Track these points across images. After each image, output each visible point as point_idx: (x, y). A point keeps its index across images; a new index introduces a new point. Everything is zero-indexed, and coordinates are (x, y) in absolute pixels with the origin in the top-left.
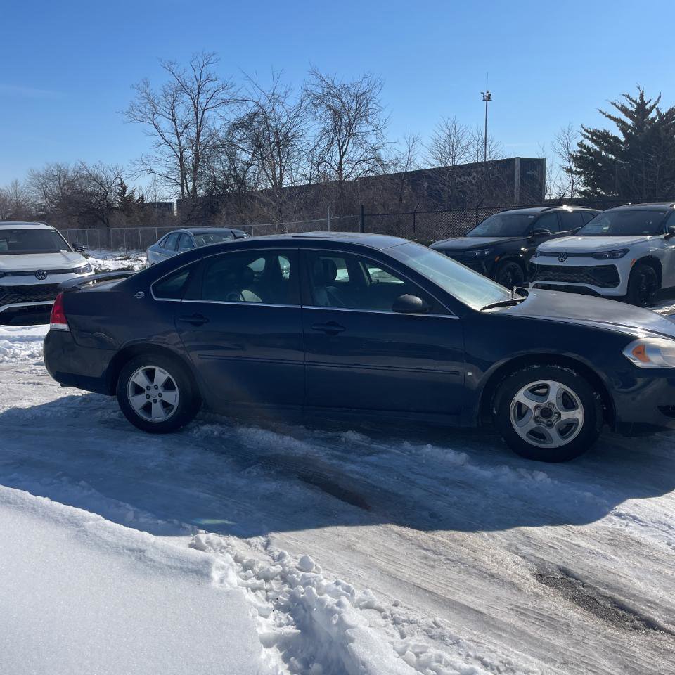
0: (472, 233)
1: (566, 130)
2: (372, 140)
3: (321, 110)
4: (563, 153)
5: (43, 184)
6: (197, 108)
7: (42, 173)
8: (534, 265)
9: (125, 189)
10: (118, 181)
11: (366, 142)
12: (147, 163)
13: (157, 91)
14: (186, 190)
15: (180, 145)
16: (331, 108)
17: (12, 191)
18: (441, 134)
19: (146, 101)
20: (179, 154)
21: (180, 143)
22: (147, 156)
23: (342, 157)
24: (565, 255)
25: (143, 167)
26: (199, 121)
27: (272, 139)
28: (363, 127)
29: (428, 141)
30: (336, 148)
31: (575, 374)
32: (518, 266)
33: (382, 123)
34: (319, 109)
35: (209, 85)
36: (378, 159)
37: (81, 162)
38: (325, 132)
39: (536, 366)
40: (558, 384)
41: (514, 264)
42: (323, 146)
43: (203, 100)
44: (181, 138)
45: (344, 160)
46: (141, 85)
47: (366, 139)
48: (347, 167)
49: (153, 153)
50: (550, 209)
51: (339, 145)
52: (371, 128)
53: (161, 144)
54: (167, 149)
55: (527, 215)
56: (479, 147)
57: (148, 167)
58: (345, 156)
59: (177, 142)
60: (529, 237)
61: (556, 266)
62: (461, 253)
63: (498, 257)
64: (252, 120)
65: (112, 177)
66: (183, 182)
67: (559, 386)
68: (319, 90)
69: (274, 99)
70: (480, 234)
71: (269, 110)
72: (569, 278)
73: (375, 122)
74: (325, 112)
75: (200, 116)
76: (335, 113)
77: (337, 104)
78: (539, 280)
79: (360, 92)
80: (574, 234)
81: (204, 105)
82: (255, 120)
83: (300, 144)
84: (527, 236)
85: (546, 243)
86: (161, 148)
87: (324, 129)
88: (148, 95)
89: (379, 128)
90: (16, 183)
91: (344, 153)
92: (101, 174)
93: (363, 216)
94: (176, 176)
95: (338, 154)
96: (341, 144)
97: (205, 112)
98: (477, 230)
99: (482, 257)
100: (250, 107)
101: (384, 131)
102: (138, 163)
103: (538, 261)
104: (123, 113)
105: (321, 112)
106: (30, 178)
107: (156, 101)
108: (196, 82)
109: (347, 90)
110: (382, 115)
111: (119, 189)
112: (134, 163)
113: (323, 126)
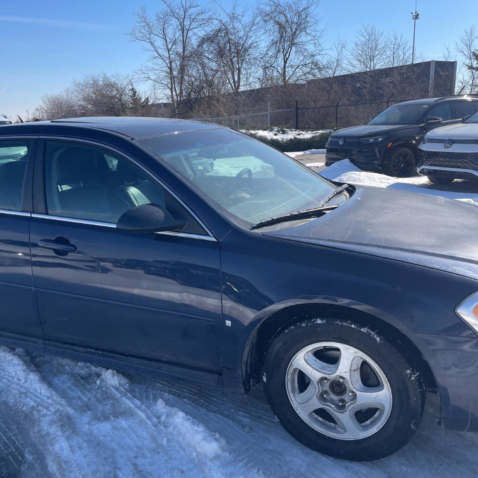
0: (372, 122)
1: (469, 31)
2: (311, 48)
3: (271, 25)
4: (466, 52)
5: (82, 90)
6: (183, 29)
7: (82, 82)
8: (422, 151)
9: (135, 92)
10: (131, 87)
11: (305, 50)
12: (146, 72)
13: (152, 17)
14: (174, 93)
15: (169, 58)
16: (278, 23)
17: (65, 96)
18: (363, 39)
19: (144, 24)
20: (169, 65)
21: (169, 56)
22: (146, 67)
23: (285, 63)
24: (452, 142)
25: (143, 75)
26: (185, 39)
27: (233, 50)
28: (302, 38)
29: (351, 46)
30: (281, 56)
31: (378, 339)
32: (410, 152)
33: (318, 34)
34: (268, 24)
35: (191, 11)
36: (316, 64)
37: (103, 74)
38: (274, 43)
39: (319, 321)
40: (352, 350)
41: (407, 150)
42: (271, 54)
43: (187, 23)
44: (171, 52)
45: (287, 65)
46: (140, 12)
47: (306, 47)
48: (289, 71)
49: (150, 65)
50: (444, 99)
51: (284, 53)
52: (310, 38)
53: (155, 58)
54: (160, 61)
55: (422, 104)
56: (395, 50)
57: (146, 76)
58: (288, 62)
59: (168, 56)
60: (422, 125)
61: (442, 152)
62: (357, 140)
63: (391, 144)
64: (217, 35)
65: (125, 84)
66: (172, 86)
67: (355, 352)
68: (268, 9)
69: (233, 17)
70: (379, 122)
71: (231, 26)
72: (453, 164)
73: (313, 34)
74: (274, 26)
75: (185, 34)
76: (281, 27)
77: (282, 19)
78: (425, 165)
79: (300, 9)
80: (463, 122)
81: (188, 27)
82: (220, 35)
83: (255, 53)
84: (420, 124)
85: (434, 130)
86: (155, 60)
87: (273, 40)
88: (145, 20)
89: (316, 38)
90: (68, 90)
91: (287, 59)
92: (117, 82)
93: (297, 109)
94: (167, 81)
95: (283, 61)
96: (285, 53)
97: (189, 32)
98: (378, 119)
99: (376, 143)
100: (215, 25)
101: (321, 41)
102: (139, 72)
103: (425, 147)
104: (128, 34)
105: (270, 27)
106: (74, 86)
107: (151, 24)
108: (182, 9)
109: (290, 7)
110: (319, 27)
111: (131, 93)
112: (136, 73)
113: (272, 38)
